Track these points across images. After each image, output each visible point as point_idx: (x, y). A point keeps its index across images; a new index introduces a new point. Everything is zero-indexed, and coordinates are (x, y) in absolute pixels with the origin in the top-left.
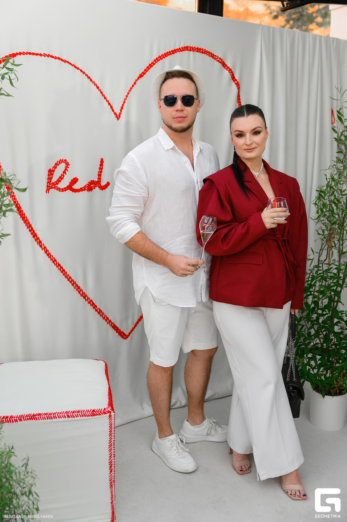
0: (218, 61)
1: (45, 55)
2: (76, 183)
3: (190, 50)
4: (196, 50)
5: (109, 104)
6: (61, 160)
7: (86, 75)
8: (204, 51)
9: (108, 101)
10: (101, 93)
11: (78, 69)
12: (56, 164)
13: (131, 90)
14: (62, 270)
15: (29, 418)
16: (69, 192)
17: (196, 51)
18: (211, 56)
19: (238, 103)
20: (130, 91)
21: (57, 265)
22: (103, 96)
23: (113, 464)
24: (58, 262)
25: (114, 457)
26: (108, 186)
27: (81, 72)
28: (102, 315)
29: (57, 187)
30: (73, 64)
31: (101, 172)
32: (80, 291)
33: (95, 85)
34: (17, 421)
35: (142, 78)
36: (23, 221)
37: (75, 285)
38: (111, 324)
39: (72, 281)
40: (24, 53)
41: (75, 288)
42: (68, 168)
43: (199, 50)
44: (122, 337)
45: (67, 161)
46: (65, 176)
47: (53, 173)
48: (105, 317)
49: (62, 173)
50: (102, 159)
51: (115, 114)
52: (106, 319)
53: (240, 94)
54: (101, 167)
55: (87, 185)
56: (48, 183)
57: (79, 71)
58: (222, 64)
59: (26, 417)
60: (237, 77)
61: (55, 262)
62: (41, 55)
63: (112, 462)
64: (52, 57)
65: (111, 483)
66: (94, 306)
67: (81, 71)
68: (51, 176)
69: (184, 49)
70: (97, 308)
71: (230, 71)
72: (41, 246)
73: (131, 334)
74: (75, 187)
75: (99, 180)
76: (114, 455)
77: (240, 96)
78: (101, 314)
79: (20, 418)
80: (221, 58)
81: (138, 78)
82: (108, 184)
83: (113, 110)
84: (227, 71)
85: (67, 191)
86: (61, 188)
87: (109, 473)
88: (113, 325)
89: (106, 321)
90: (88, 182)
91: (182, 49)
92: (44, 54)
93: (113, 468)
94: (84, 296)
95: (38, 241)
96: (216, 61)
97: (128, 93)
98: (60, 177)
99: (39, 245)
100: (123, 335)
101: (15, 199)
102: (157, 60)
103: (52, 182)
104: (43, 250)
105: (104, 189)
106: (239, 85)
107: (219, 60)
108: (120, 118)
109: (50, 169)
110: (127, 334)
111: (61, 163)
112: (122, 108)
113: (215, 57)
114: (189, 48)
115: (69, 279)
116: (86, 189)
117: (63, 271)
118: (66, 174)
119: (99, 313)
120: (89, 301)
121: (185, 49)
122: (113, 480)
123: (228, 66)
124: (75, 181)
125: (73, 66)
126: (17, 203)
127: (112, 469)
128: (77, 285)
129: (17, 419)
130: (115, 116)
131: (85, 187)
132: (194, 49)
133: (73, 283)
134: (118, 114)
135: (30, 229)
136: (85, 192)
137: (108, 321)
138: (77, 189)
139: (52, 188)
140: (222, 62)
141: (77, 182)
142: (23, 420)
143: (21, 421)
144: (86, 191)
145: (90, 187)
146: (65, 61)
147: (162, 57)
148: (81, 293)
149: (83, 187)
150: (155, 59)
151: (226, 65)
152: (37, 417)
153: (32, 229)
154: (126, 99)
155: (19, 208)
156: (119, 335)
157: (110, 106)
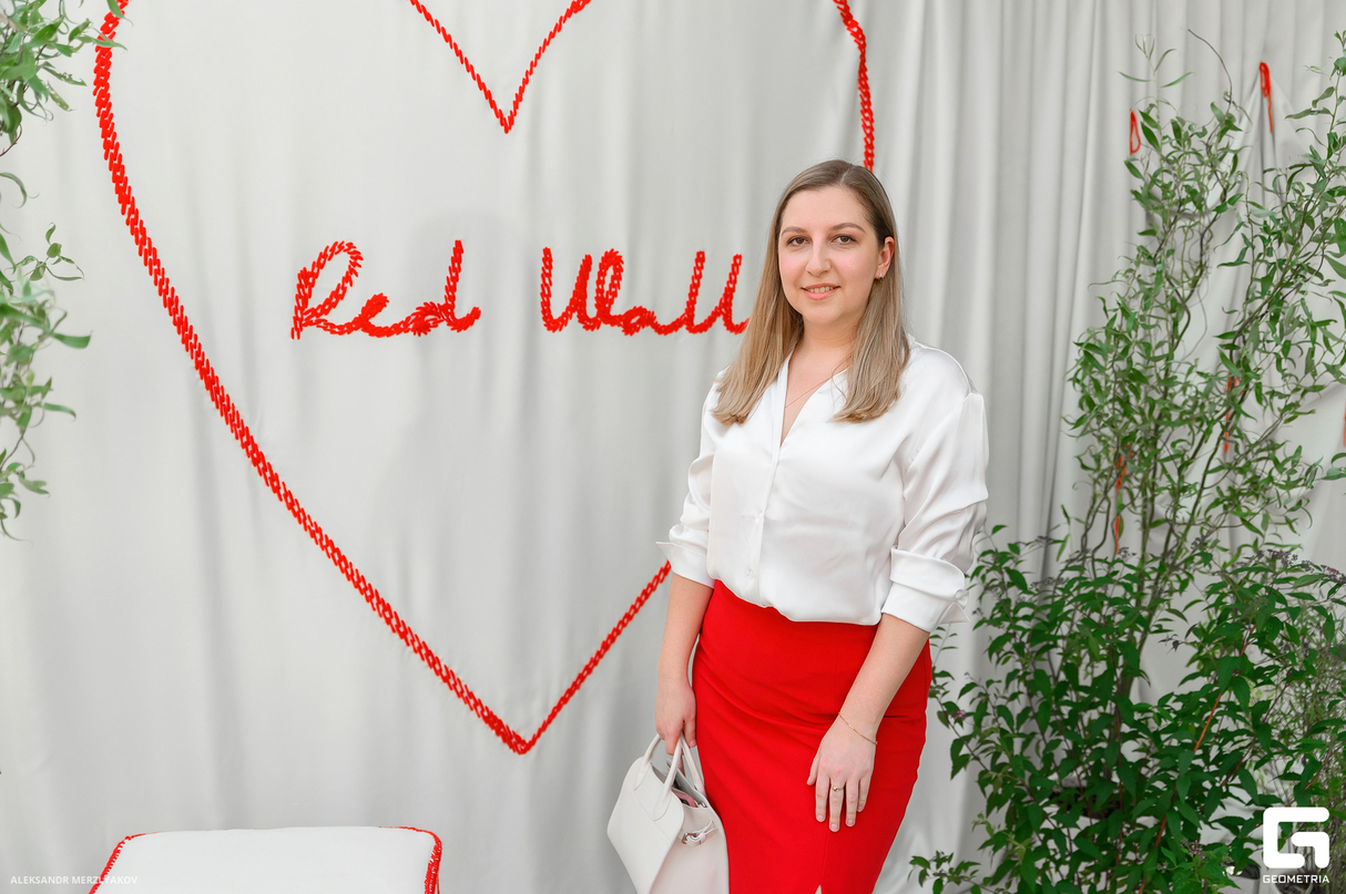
2: (380, 311)
5: (482, 86)
6: (336, 243)
7: (414, 3)
9: (477, 78)
10: (459, 53)
12: (323, 256)
13: (547, 48)
14: (337, 558)
16: (359, 334)
19: (859, 88)
20: (542, 49)
21: (324, 543)
22: (464, 63)
24: (326, 536)
26: (477, 321)
28: (455, 686)
29: (325, 321)
31: (455, 279)
32: (392, 617)
33: (441, 30)
35: (579, 13)
36: (224, 418)
37: (375, 601)
38: (482, 711)
39: (366, 589)
41: (374, 609)
42: (357, 269)
44: (513, 747)
45: (354, 247)
46: (349, 289)
47: (314, 281)
48: (462, 692)
49: (341, 282)
50: (458, 243)
51: (499, 114)
52: (468, 697)
53: (867, 64)
54: (456, 265)
55: (413, 318)
56: (297, 309)
60: (857, 16)
61: (318, 536)
66: (434, 663)
68: (306, 291)
70: (440, 665)
72: (276, 490)
73: (538, 741)
74: (378, 321)
75: (450, 303)
77: (866, 70)
78: (452, 682)
81: (569, 14)
82: (476, 313)
83: (493, 104)
85: (354, 332)
86: (337, 324)
88: (486, 714)
89: (466, 701)
90: (418, 309)
94: (403, 632)
95: (268, 474)
97: (538, 56)
98: (333, 292)
99: (270, 488)
100: (516, 744)
101: (198, 354)
103: (309, 307)
104: (281, 500)
105: (465, 329)
106: (863, 38)
108: (514, 128)
109: (305, 269)
110: (528, 739)
111: (337, 253)
112: (519, 98)
115: (359, 582)
116: (411, 326)
117: (341, 561)
118: (351, 285)
119: (446, 680)
120: (416, 644)
124: (378, 303)
126: (205, 366)
128: (380, 601)
130: (499, 119)
131: (406, 323)
133: (370, 594)
134: (506, 115)
135: (245, 439)
136: (408, 338)
137: (472, 702)
138: (383, 326)
139: (309, 323)
141: (385, 309)
144: (411, 333)
145: (422, 321)
148: (394, 622)
149: (402, 322)
153: (251, 440)
154: (531, 72)
155: (211, 382)
156: (505, 740)
157: (482, 92)
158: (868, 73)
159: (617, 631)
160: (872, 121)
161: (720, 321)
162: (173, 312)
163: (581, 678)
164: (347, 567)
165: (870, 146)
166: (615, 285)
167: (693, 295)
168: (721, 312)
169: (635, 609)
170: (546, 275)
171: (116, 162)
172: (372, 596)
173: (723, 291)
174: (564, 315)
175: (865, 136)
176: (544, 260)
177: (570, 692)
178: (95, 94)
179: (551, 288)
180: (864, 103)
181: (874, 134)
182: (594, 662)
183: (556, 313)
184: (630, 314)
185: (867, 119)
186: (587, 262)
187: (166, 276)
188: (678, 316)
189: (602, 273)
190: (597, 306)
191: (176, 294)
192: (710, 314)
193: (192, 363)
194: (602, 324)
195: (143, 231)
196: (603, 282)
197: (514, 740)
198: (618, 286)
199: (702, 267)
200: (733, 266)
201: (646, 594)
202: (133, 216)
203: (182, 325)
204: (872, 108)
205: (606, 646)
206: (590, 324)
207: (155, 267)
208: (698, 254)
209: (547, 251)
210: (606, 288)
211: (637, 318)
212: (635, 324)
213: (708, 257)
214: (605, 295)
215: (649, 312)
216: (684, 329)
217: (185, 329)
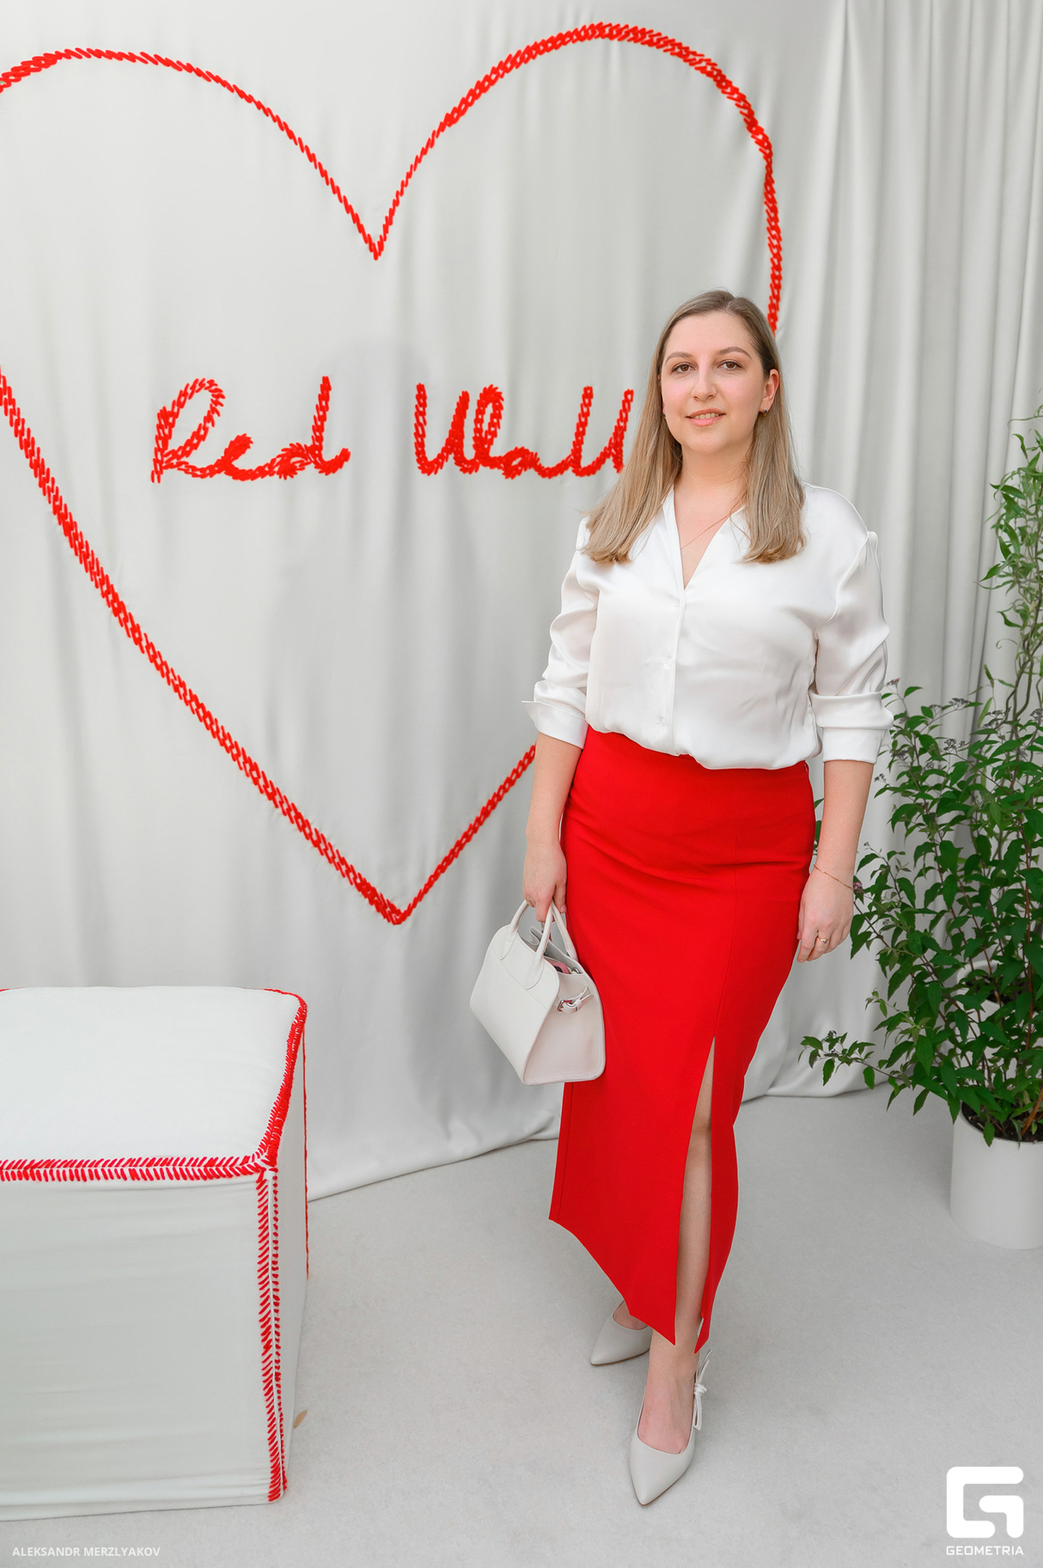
0: (703, 70)
1: (145, 58)
2: (244, 452)
3: (611, 37)
4: (631, 36)
5: (349, 209)
6: (197, 380)
7: (276, 119)
8: (655, 39)
9: (344, 200)
10: (324, 174)
11: (250, 99)
12: (183, 394)
13: (420, 165)
14: (202, 714)
15: (19, 1172)
16: (222, 478)
17: (628, 38)
18: (679, 55)
19: (765, 203)
20: (413, 167)
21: (188, 698)
22: (330, 185)
23: (274, 1326)
24: (190, 690)
26: (345, 463)
27: (259, 109)
28: (326, 850)
29: (186, 463)
30: (234, 86)
31: (323, 418)
32: (259, 777)
33: (305, 149)
35: (454, 126)
36: (83, 565)
37: (241, 759)
38: (355, 878)
39: (232, 747)
40: (79, 54)
41: (241, 768)
42: (218, 408)
43: (639, 35)
44: (387, 916)
45: (216, 385)
46: (211, 429)
47: (174, 421)
48: (334, 857)
49: (202, 422)
50: (326, 380)
51: (368, 239)
52: (340, 863)
53: (774, 176)
54: (324, 403)
55: (278, 460)
56: (156, 451)
57: (253, 105)
58: (715, 80)
60: (763, 121)
61: (182, 690)
62: (132, 58)
63: (269, 1319)
64: (168, 66)
65: (268, 1381)
66: (303, 825)
67: (259, 105)
68: (167, 431)
69: (590, 32)
70: (310, 828)
71: (741, 99)
72: (138, 641)
73: (414, 910)
74: (241, 463)
75: (317, 444)
77: (772, 182)
78: (323, 847)
80: (713, 61)
81: (442, 128)
82: (345, 455)
83: (361, 229)
84: (733, 103)
85: (217, 475)
86: (199, 467)
87: (262, 1350)
88: (358, 881)
89: (338, 867)
90: (282, 450)
91: (583, 34)
92: (142, 54)
93: (273, 1335)
94: (272, 793)
95: (129, 625)
96: (696, 69)
97: (409, 175)
98: (194, 433)
99: (132, 639)
100: (390, 913)
101: (56, 498)
102: (502, 69)
103: (170, 448)
104: (143, 652)
105: (334, 472)
106: (769, 146)
107: (705, 67)
108: (383, 253)
109: (164, 408)
110: (403, 909)
111: (197, 391)
112: (389, 221)
113: (691, 57)
114: (607, 30)
115: (224, 739)
116: (276, 469)
117: (206, 717)
118: (213, 425)
119: (316, 844)
120: (285, 806)
121: (594, 32)
122: (273, 1371)
123: (735, 84)
124: (241, 445)
125: (232, 91)
126: (63, 511)
127: (271, 1341)
128: (247, 760)
130: (368, 245)
131: (271, 465)
132: (623, 33)
133: (237, 753)
134: (376, 240)
135: (105, 588)
136: (274, 481)
137: (344, 868)
138: (247, 469)
139: (170, 466)
140: (715, 73)
141: (248, 450)
144: (276, 476)
145: (287, 464)
146: (208, 77)
147: (518, 60)
148: (261, 782)
149: (267, 465)
150: (496, 66)
151: (729, 83)
152: (42, 1170)
153: (111, 589)
154: (402, 193)
155: (69, 527)
156: (378, 910)
157: (349, 216)
158: (775, 186)
159: (498, 796)
160: (779, 239)
161: (609, 462)
162: (29, 455)
163: (460, 845)
164: (212, 723)
165: (777, 268)
166: (494, 424)
167: (580, 435)
168: (611, 453)
170: (420, 413)
172: (238, 755)
173: (613, 431)
174: (440, 456)
175: (771, 256)
176: (418, 397)
177: (447, 861)
179: (426, 428)
180: (770, 220)
181: (782, 253)
182: (474, 829)
183: (432, 454)
184: (511, 455)
185: (774, 237)
186: (464, 399)
187: (21, 417)
188: (564, 457)
189: (480, 412)
190: (475, 446)
191: (32, 435)
192: (598, 455)
193: (50, 508)
194: (481, 467)
196: (481, 421)
197: (388, 909)
198: (498, 425)
199: (590, 404)
200: (624, 402)
203: (38, 467)
204: (780, 224)
205: (486, 813)
206: (468, 467)
207: (10, 407)
208: (586, 389)
209: (421, 388)
210: (485, 427)
211: (519, 460)
212: (516, 466)
213: (595, 392)
214: (483, 435)
215: (532, 453)
216: (569, 472)
217: (42, 472)
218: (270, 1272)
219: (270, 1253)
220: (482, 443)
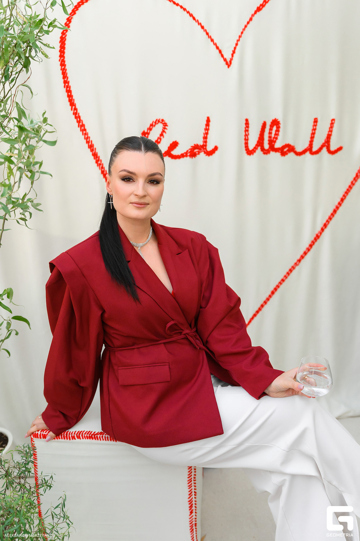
2: (175, 148)
5: (217, 48)
6: (157, 120)
7: (188, 12)
9: (215, 44)
10: (207, 34)
11: (177, 5)
12: (152, 125)
13: (246, 29)
15: (89, 436)
16: (167, 158)
20: (244, 29)
22: (210, 38)
23: (194, 504)
25: (195, 495)
26: (216, 151)
31: (207, 134)
33: (200, 24)
34: (75, 439)
35: (260, 12)
42: (166, 130)
45: (164, 121)
46: (163, 139)
49: (159, 136)
50: (208, 118)
51: (225, 60)
54: (207, 127)
55: (189, 151)
57: (179, 7)
59: (85, 434)
63: (192, 501)
65: (192, 527)
67: (181, 7)
74: (175, 152)
75: (205, 144)
76: (195, 492)
79: (78, 435)
81: (255, 13)
82: (216, 148)
83: (222, 56)
87: (189, 514)
90: (191, 147)
93: (194, 508)
97: (242, 33)
101: (102, 168)
105: (211, 155)
108: (232, 65)
109: (144, 131)
111: (157, 124)
112: (234, 52)
116: (189, 154)
118: (163, 137)
122: (194, 523)
124: (174, 145)
125: (171, 2)
126: (105, 173)
127: (193, 510)
129: (75, 435)
130: (225, 62)
131: (186, 153)
134: (228, 60)
136: (188, 159)
138: (177, 155)
141: (177, 147)
142: (81, 437)
143: (79, 439)
144: (188, 157)
145: (193, 153)
149: (185, 153)
152: (98, 436)
154: (239, 40)
157: (218, 51)
159: (278, 286)
161: (325, 149)
162: (92, 151)
166: (277, 134)
167: (312, 138)
168: (325, 145)
169: (286, 277)
170: (247, 130)
171: (68, 89)
173: (326, 136)
174: (254, 148)
176: (246, 124)
177: (257, 312)
178: (59, 61)
179: (249, 136)
182: (268, 299)
183: (251, 147)
184: (284, 147)
186: (264, 124)
188: (305, 147)
189: (271, 129)
190: (269, 144)
191: (93, 143)
192: (320, 146)
193: (100, 171)
194: (271, 152)
195: (79, 117)
196: (271, 133)
198: (278, 135)
199: (316, 125)
200: (331, 124)
201: (291, 271)
202: (75, 111)
203: (95, 156)
205: (273, 293)
206: (266, 152)
207: (84, 132)
208: (315, 119)
209: (247, 120)
210: (273, 135)
211: (287, 149)
212: (286, 151)
213: (319, 120)
214: (272, 139)
215: (292, 146)
216: (308, 153)
217: (97, 157)
218: (193, 482)
219: (193, 474)
220: (272, 142)
